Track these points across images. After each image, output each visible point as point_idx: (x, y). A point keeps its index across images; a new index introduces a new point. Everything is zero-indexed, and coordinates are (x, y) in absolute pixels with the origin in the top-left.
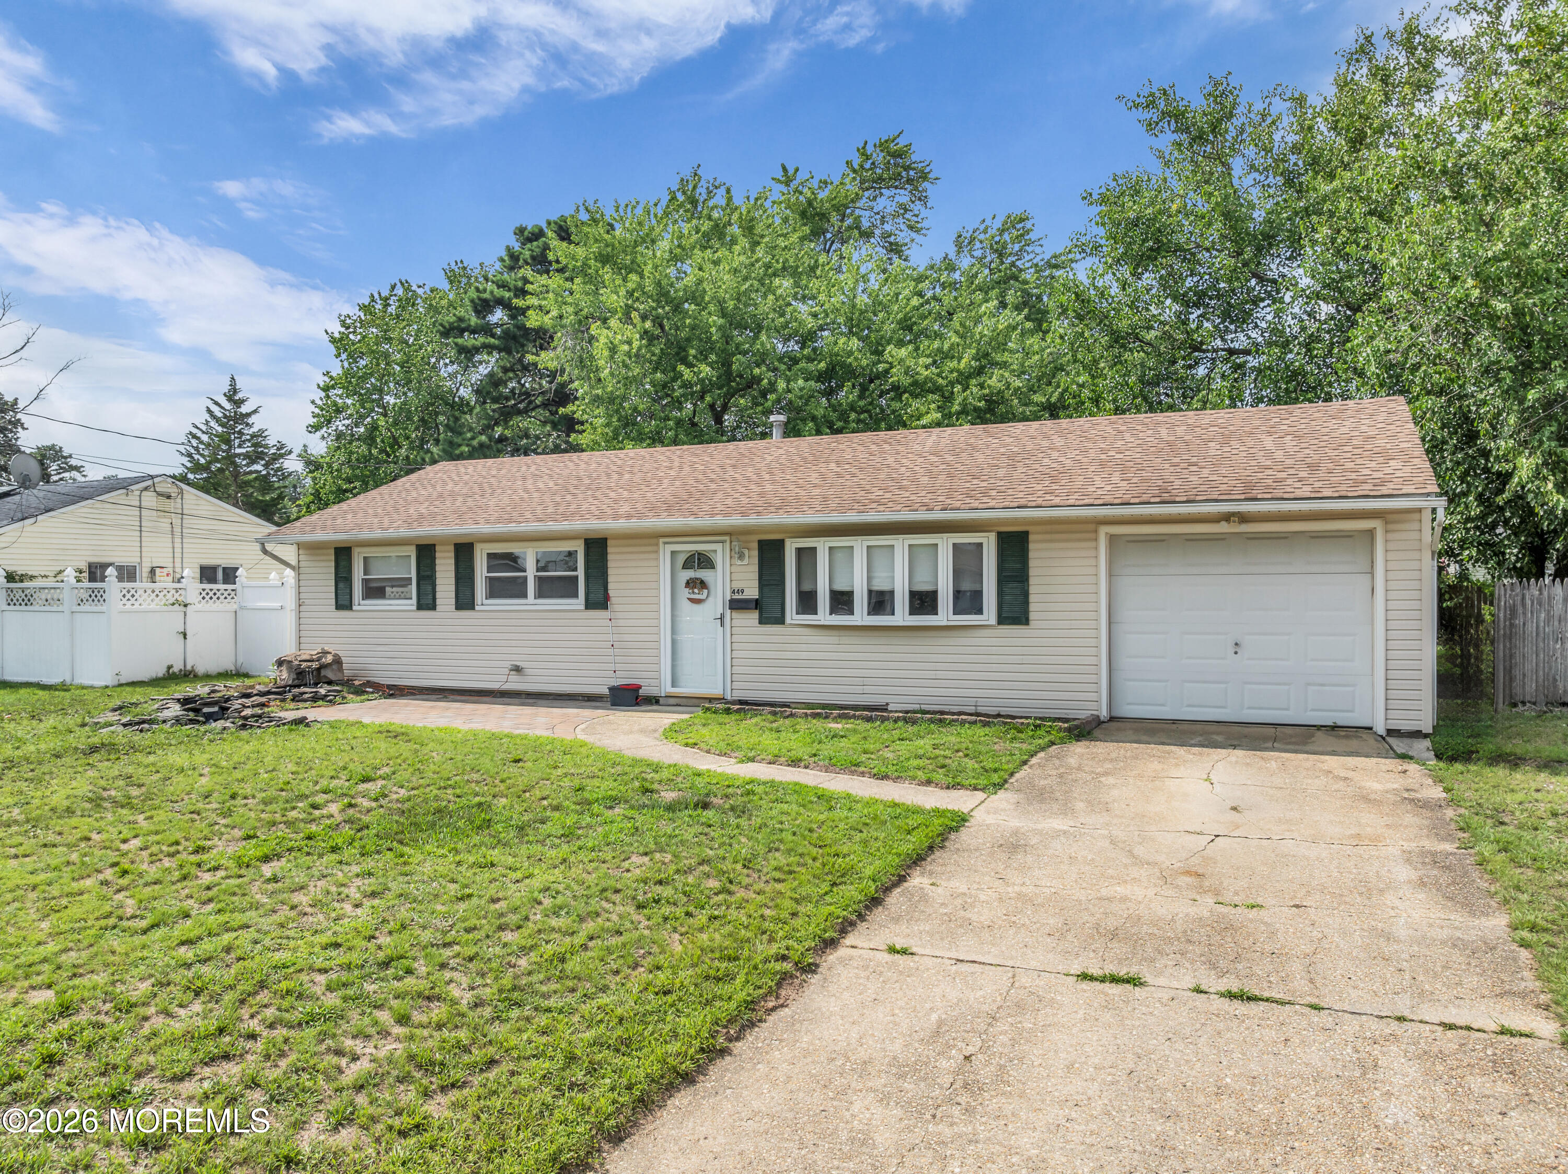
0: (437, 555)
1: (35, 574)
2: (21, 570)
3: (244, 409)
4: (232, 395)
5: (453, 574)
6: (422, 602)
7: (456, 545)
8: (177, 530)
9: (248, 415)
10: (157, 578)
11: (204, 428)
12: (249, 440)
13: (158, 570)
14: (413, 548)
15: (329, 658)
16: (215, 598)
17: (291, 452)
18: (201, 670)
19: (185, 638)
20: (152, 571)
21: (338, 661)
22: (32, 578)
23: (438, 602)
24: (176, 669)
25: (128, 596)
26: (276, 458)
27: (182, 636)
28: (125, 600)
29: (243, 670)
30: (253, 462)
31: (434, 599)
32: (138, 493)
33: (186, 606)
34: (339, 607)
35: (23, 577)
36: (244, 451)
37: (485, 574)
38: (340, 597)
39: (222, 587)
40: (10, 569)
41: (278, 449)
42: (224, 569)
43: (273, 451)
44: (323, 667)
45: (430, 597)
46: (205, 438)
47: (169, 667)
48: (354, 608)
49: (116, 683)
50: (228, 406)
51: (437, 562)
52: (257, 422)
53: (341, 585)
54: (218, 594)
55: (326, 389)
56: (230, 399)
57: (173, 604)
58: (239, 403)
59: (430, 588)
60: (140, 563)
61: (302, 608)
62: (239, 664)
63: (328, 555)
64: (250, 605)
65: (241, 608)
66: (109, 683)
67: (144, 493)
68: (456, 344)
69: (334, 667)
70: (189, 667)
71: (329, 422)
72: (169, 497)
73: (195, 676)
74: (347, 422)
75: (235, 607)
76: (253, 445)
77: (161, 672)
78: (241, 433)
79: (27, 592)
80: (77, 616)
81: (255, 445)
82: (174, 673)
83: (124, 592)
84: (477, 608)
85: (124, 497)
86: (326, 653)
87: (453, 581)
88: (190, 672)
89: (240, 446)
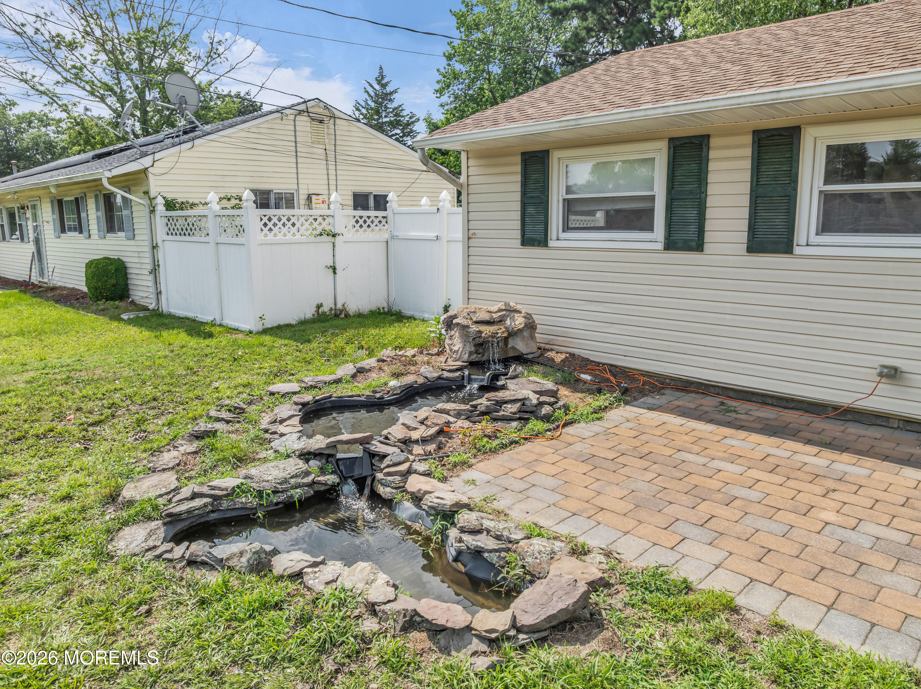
0: (712, 154)
1: (196, 201)
2: (180, 198)
3: (389, 89)
4: (380, 79)
5: (746, 188)
6: (675, 237)
7: (756, 133)
8: (331, 154)
9: (391, 93)
10: (314, 205)
11: (363, 104)
12: (391, 112)
13: (314, 198)
14: (663, 145)
15: (519, 321)
16: (365, 226)
17: (418, 120)
18: (353, 307)
19: (335, 273)
20: (309, 198)
21: (531, 326)
22: (193, 206)
23: (708, 237)
24: (325, 309)
25: (270, 225)
26: (408, 124)
27: (331, 270)
28: (266, 230)
29: (395, 308)
30: (395, 127)
31: (701, 232)
32: (292, 117)
33: (334, 236)
34: (526, 241)
35: (183, 206)
36: (387, 119)
37: (819, 184)
38: (528, 228)
39: (372, 213)
40: (170, 196)
41: (411, 118)
42: (375, 196)
43: (407, 119)
44: (512, 334)
45: (693, 228)
46: (364, 111)
47: (319, 306)
48: (551, 243)
49: (260, 328)
50: (377, 87)
51: (712, 166)
52: (398, 100)
53: (531, 210)
54: (369, 222)
55: (449, 58)
56: (379, 82)
57: (321, 235)
58: (384, 86)
59: (692, 213)
60: (298, 190)
61: (472, 242)
62: (391, 300)
63: (515, 164)
64: (401, 234)
65: (392, 237)
66: (254, 329)
67: (298, 118)
68: (550, 8)
69: (526, 334)
70: (339, 306)
71: (448, 86)
72: (321, 122)
73: (347, 316)
74: (460, 87)
75: (386, 236)
76: (395, 116)
77: (309, 313)
78: (386, 108)
79: (189, 220)
80: (221, 247)
81: (397, 115)
82: (324, 313)
83: (265, 220)
84: (797, 250)
85: (279, 121)
86: (511, 311)
87: (745, 201)
88: (341, 311)
89: (386, 117)
